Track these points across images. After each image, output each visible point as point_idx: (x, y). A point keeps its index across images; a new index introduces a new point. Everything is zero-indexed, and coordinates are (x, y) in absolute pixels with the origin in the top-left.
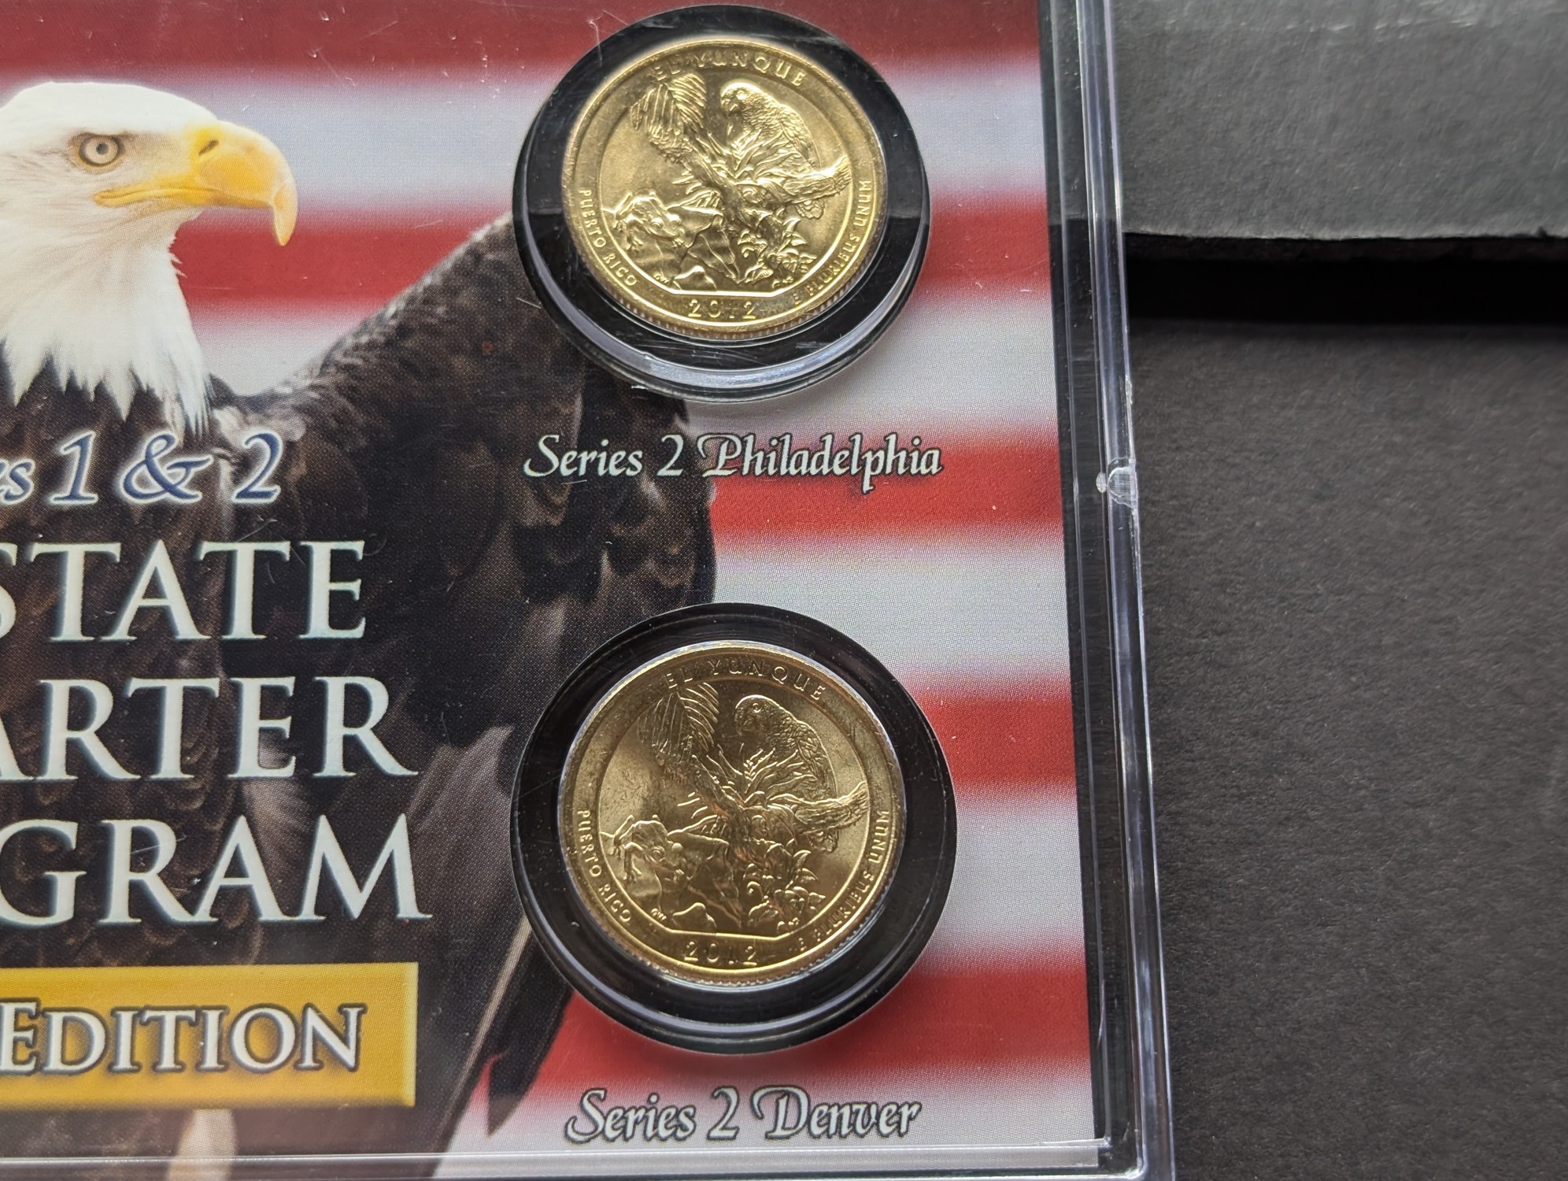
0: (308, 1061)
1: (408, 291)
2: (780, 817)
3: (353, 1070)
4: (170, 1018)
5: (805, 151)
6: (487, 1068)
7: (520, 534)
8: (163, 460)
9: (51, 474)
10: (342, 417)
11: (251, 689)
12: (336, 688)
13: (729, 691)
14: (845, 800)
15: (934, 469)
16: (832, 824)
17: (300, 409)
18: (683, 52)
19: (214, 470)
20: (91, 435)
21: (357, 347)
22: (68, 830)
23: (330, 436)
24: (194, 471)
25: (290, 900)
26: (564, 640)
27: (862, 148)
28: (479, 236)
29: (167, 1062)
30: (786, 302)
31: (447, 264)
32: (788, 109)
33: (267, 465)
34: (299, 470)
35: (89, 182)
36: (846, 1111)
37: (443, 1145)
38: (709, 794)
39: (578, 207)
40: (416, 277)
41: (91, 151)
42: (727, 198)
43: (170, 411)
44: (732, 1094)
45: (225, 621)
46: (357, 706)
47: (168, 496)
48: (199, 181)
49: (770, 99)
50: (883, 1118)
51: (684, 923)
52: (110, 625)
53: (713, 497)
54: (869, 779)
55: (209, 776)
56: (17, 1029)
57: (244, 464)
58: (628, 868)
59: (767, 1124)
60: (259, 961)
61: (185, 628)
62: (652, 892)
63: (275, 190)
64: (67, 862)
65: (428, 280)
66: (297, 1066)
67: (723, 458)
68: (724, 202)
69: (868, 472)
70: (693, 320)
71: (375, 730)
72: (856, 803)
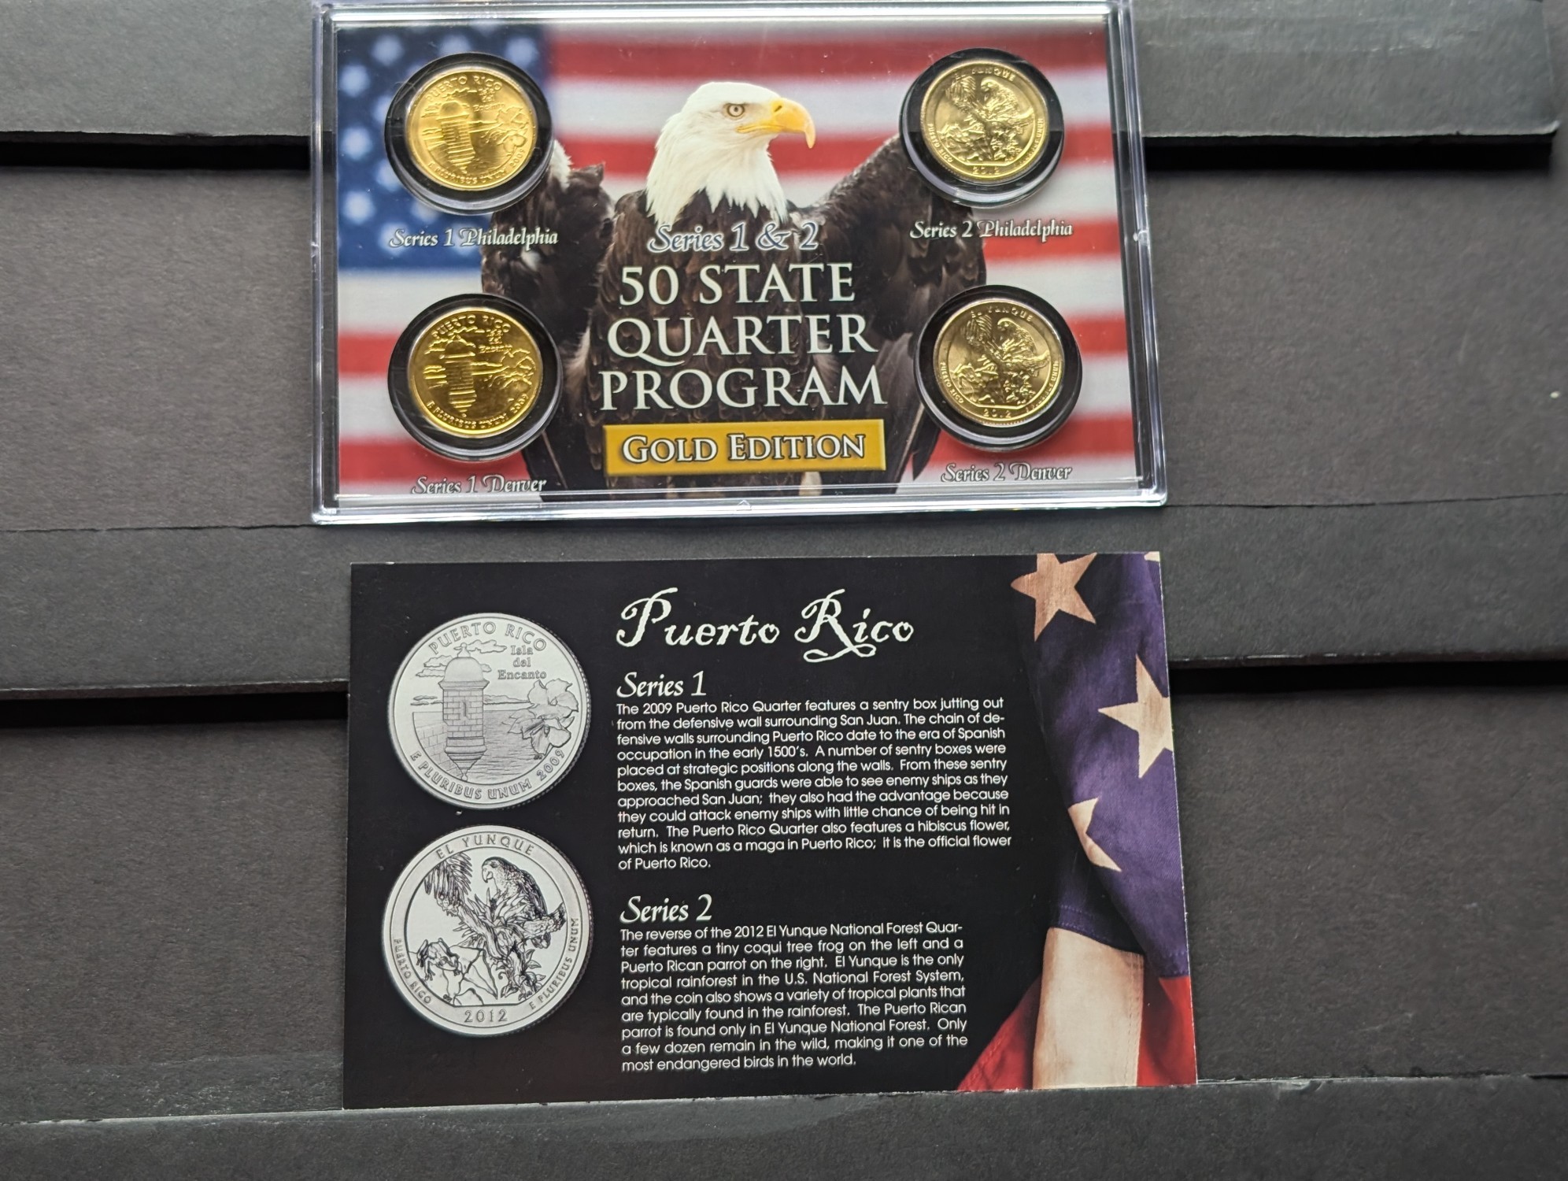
0: (846, 455)
1: (861, 166)
2: (1017, 364)
3: (862, 457)
4: (793, 440)
5: (1016, 107)
6: (911, 457)
7: (911, 260)
8: (773, 233)
9: (730, 239)
10: (839, 215)
11: (813, 320)
12: (845, 319)
13: (996, 317)
14: (1041, 358)
15: (1070, 233)
16: (1037, 366)
17: (823, 213)
18: (966, 67)
19: (792, 236)
20: (744, 224)
21: (843, 188)
22: (750, 372)
23: (835, 223)
24: (784, 237)
25: (834, 398)
26: (930, 300)
27: (1038, 106)
28: (887, 143)
29: (794, 455)
30: (1011, 167)
31: (876, 154)
32: (1008, 90)
33: (812, 234)
34: (824, 236)
35: (733, 123)
36: (1044, 471)
37: (898, 480)
38: (990, 357)
39: (928, 132)
40: (864, 160)
41: (732, 110)
42: (987, 126)
43: (772, 213)
44: (1002, 465)
45: (802, 295)
46: (853, 326)
47: (775, 247)
48: (776, 123)
49: (1002, 87)
50: (1058, 473)
51: (982, 403)
52: (759, 296)
53: (984, 244)
54: (1050, 349)
55: (799, 351)
56: (737, 444)
57: (804, 234)
58: (961, 384)
59: (1016, 476)
60: (825, 419)
61: (787, 297)
62: (971, 392)
63: (806, 125)
64: (751, 384)
65: (868, 161)
66: (842, 456)
67: (987, 229)
68: (985, 128)
69: (1044, 235)
70: (975, 174)
71: (862, 335)
72: (1046, 359)
